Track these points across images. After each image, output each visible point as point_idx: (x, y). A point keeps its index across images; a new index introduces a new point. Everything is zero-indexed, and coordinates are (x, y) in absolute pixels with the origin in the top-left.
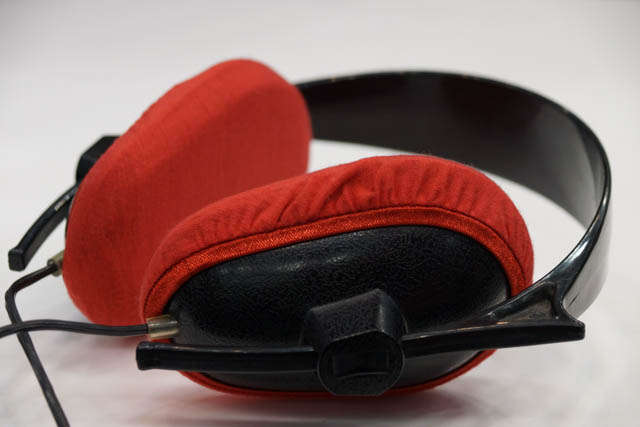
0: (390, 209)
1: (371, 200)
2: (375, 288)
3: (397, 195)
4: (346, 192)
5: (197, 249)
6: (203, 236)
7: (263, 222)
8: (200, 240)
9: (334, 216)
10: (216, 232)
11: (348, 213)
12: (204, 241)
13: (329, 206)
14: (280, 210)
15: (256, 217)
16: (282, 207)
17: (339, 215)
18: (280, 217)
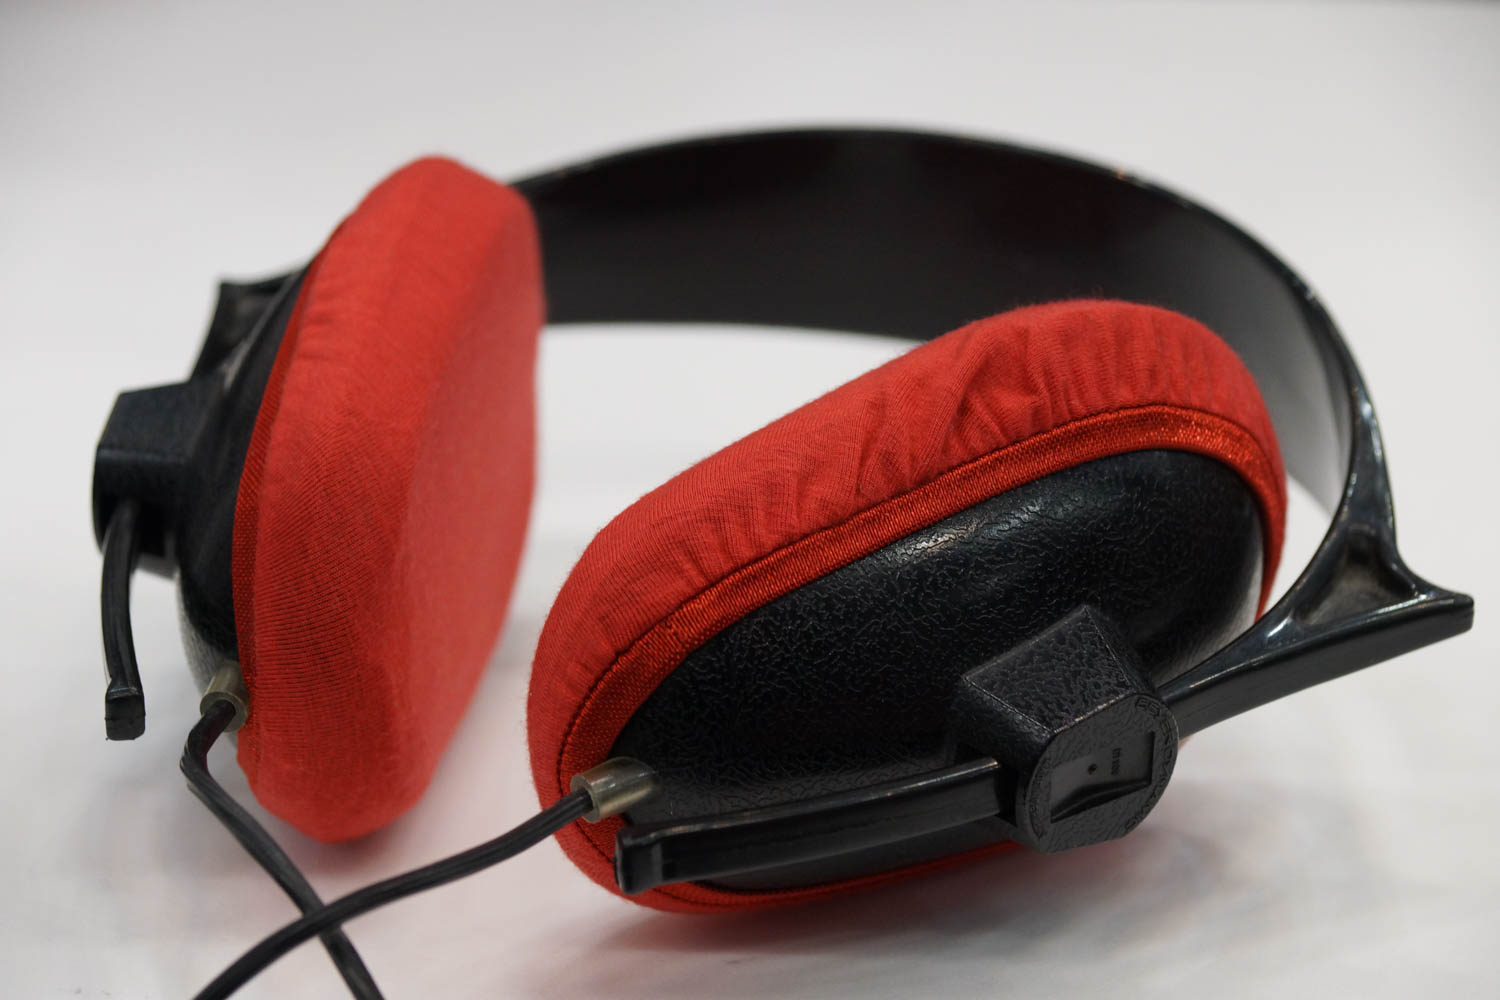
0: (1071, 426)
1: (1037, 413)
2: (1078, 604)
3: (1081, 394)
4: (978, 406)
5: (689, 591)
6: (696, 562)
7: (824, 504)
8: (693, 573)
9: (966, 463)
10: (725, 547)
11: (993, 451)
12: (701, 572)
13: (953, 442)
14: (855, 471)
15: (801, 495)
16: (856, 463)
17: (976, 459)
18: (858, 485)
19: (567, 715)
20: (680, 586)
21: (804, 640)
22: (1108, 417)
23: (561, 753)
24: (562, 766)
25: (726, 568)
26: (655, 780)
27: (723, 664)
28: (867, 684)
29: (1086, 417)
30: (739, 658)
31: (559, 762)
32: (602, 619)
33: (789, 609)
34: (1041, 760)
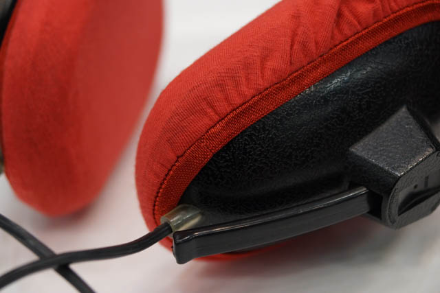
0: (392, 16)
1: (375, 12)
4: (346, 13)
5: (212, 123)
6: (213, 108)
7: (275, 71)
8: (213, 114)
9: (342, 42)
10: (227, 99)
11: (355, 34)
12: (216, 113)
13: (336, 32)
14: (289, 52)
15: (263, 67)
16: (288, 48)
17: (347, 39)
18: (291, 60)
19: (156, 189)
20: (206, 121)
21: (270, 141)
22: (409, 9)
23: (154, 206)
24: (155, 212)
25: (228, 110)
26: (202, 214)
27: (231, 157)
28: (303, 159)
29: (398, 11)
30: (239, 154)
31: (154, 210)
32: (168, 140)
33: (262, 126)
34: (394, 190)
